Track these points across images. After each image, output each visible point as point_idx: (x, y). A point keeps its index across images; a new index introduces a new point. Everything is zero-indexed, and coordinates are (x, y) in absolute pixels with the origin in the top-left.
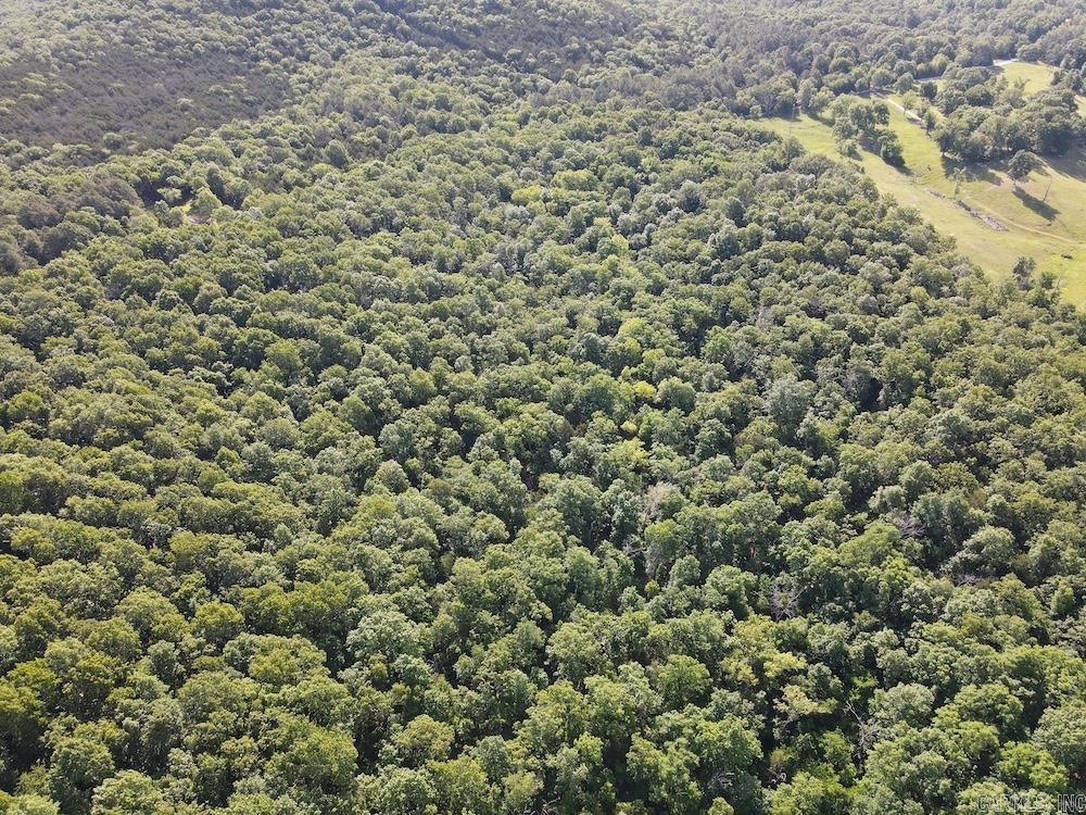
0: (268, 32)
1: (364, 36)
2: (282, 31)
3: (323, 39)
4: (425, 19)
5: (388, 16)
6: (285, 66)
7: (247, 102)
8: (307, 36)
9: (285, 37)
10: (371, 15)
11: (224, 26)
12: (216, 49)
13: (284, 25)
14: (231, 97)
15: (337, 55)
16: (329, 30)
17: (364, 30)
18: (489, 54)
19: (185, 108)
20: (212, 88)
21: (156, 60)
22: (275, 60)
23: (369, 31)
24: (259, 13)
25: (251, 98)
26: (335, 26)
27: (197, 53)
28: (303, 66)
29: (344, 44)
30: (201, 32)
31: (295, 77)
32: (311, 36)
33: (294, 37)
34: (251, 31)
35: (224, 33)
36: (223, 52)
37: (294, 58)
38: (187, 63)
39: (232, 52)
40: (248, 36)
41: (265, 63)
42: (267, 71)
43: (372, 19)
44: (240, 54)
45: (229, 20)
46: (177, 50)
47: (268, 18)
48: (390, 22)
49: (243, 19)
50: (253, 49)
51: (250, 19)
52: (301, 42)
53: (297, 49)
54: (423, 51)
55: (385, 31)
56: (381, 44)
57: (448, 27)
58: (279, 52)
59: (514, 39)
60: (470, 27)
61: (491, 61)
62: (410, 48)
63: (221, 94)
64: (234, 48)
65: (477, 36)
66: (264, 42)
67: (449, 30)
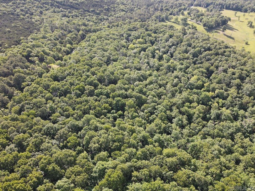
0: (18, 7)
1: (46, 7)
2: (22, 7)
6: (28, 17)
9: (23, 8)
11: (4, 6)
12: (4, 13)
13: (21, 5)
14: (20, 27)
16: (35, 6)
18: (86, 11)
19: (9, 32)
20: (13, 25)
22: (24, 15)
23: (46, 6)
25: (26, 27)
26: (36, 4)
28: (33, 16)
29: (42, 10)
31: (33, 20)
32: (31, 8)
33: (26, 8)
34: (12, 7)
35: (5, 8)
36: (7, 14)
39: (10, 14)
40: (12, 8)
41: (22, 16)
42: (23, 19)
43: (46, 2)
44: (12, 14)
45: (4, 4)
47: (15, 3)
48: (51, 3)
49: (8, 4)
50: (16, 12)
51: (10, 4)
52: (29, 10)
53: (29, 12)
54: (66, 10)
55: (51, 6)
56: (52, 9)
57: (70, 4)
58: (24, 13)
59: (90, 6)
60: (76, 4)
61: (87, 12)
62: (61, 10)
63: (17, 26)
64: (10, 13)
65: (79, 6)
66: (18, 10)
67: (70, 5)
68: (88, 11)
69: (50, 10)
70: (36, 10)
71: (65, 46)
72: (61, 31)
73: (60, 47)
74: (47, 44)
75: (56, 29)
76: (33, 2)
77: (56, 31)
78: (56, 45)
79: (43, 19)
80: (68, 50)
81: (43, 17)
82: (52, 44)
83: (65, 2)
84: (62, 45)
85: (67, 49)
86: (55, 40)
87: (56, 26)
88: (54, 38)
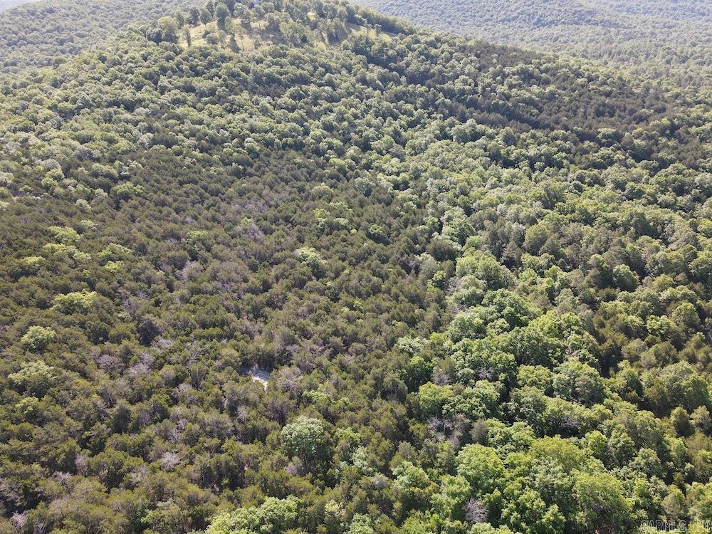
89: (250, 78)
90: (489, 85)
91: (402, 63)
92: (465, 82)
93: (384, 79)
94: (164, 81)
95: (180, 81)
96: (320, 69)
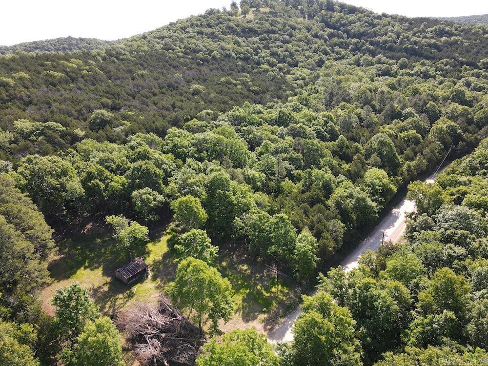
0: (266, 47)
1: (338, 53)
2: (277, 47)
3: (307, 53)
4: (386, 42)
5: (355, 40)
6: (280, 69)
7: (253, 91)
8: (295, 51)
9: (280, 51)
10: (342, 40)
11: (236, 43)
12: (228, 56)
13: (278, 43)
14: (239, 87)
15: (320, 63)
16: (311, 48)
17: (336, 49)
18: (462, 63)
20: (223, 79)
21: (182, 60)
22: (272, 65)
23: (341, 50)
24: (260, 37)
25: (256, 88)
26: (315, 46)
27: (214, 58)
28: (294, 69)
29: (324, 58)
30: (219, 44)
31: (289, 76)
32: (298, 51)
33: (286, 51)
34: (255, 46)
35: (236, 46)
36: (233, 58)
37: (286, 65)
38: (206, 63)
39: (240, 58)
40: (253, 49)
41: (266, 66)
42: (267, 71)
43: (342, 43)
44: (246, 59)
45: (240, 40)
46: (200, 55)
47: (267, 39)
48: (355, 44)
49: (250, 39)
50: (256, 57)
51: (255, 39)
52: (291, 55)
53: (289, 59)
54: (391, 61)
55: (353, 50)
56: (353, 58)
57: (409, 46)
58: (275, 60)
59: (477, 53)
60: (430, 45)
61: (468, 67)
62: (380, 59)
63: (230, 83)
64: (242, 56)
65: (440, 51)
66: (264, 53)
67: (411, 48)
68: (473, 65)
69: (348, 60)
70: (308, 57)
71: (355, 177)
72: (359, 110)
73: (329, 176)
74: (272, 147)
75: (343, 103)
76: (309, 41)
77: (343, 108)
78: (311, 159)
79: (318, 77)
80: (369, 202)
81: (322, 71)
82: (295, 154)
83: (396, 43)
84: (346, 166)
85: (364, 199)
86: (320, 136)
87: (349, 95)
88: (318, 127)
89: (239, 30)
90: (407, 37)
91: (349, 28)
92: (390, 36)
93: (331, 36)
94: (190, 29)
95: (196, 29)
96: (287, 27)
